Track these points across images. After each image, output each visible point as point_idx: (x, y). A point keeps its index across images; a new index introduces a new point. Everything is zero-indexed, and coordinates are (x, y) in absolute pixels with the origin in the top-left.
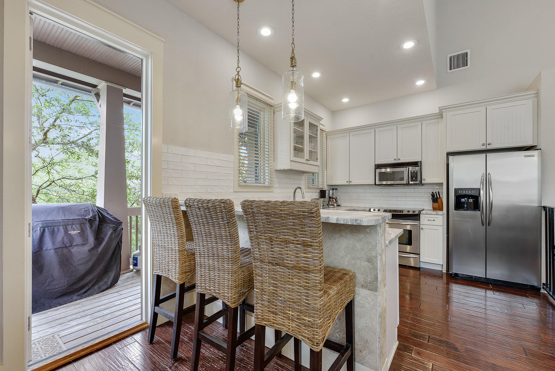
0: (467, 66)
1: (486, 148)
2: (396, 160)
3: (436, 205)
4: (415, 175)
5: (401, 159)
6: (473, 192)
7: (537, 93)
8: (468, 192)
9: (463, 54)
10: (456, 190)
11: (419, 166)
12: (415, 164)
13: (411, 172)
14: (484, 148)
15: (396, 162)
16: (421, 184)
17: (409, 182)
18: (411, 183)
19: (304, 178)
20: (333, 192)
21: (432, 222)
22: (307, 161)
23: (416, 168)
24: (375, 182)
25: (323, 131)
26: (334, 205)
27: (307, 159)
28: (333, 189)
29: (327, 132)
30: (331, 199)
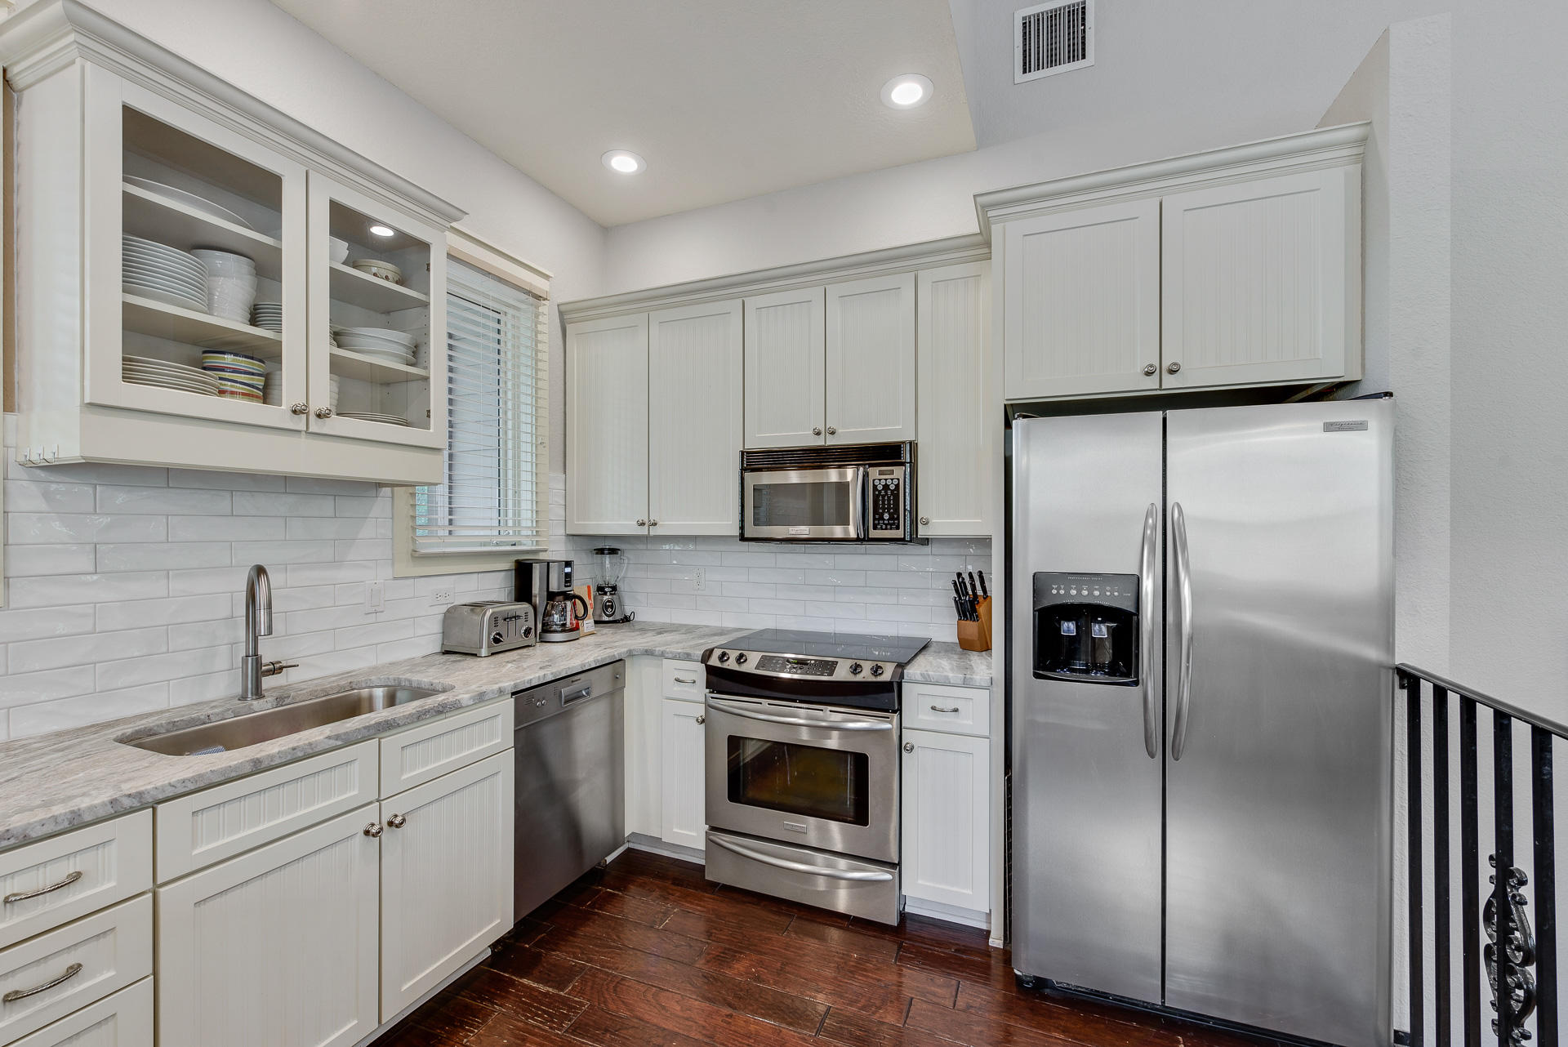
0: (1084, 57)
1: (1161, 390)
2: (822, 436)
3: (971, 627)
4: (889, 504)
5: (840, 431)
6: (1112, 594)
7: (1363, 141)
8: (1091, 594)
9: (1069, 12)
10: (1040, 583)
11: (903, 464)
12: (888, 453)
13: (875, 487)
14: (1149, 386)
15: (819, 442)
16: (913, 539)
17: (866, 531)
18: (873, 534)
19: (380, 506)
20: (568, 570)
21: (950, 718)
22: (312, 418)
23: (892, 472)
24: (742, 528)
25: (538, 297)
26: (577, 628)
27: (314, 407)
28: (601, 551)
29: (563, 308)
30: (559, 603)
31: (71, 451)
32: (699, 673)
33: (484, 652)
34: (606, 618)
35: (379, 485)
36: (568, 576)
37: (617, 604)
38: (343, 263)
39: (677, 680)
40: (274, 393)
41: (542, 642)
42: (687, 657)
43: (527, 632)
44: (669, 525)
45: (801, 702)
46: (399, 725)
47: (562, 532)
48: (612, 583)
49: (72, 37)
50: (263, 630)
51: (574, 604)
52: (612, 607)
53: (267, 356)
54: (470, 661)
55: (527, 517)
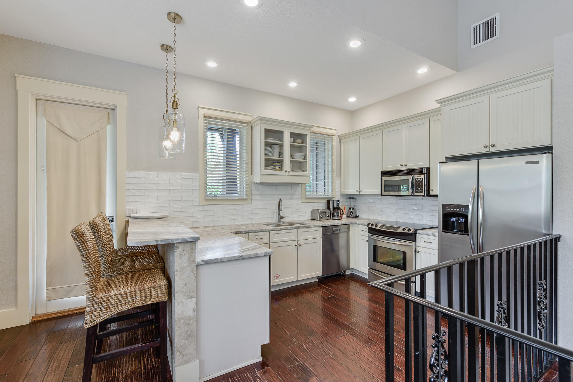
0: (495, 36)
1: (489, 151)
2: (403, 166)
4: (420, 185)
5: (408, 165)
6: (462, 210)
8: (456, 210)
9: (490, 21)
10: (444, 207)
11: (424, 174)
12: (419, 171)
13: (416, 180)
14: (486, 150)
15: (403, 168)
16: (428, 195)
17: (414, 193)
18: (416, 194)
19: (299, 188)
20: (338, 202)
21: (429, 244)
22: (288, 172)
23: (421, 176)
24: (381, 192)
25: (333, 136)
26: (341, 217)
27: (288, 171)
28: (350, 198)
29: (339, 136)
30: (336, 210)
31: (259, 181)
32: (366, 229)
33: (319, 219)
34: (351, 216)
35: (299, 184)
36: (338, 204)
37: (354, 213)
38: (292, 143)
39: (362, 230)
40: (282, 168)
41: (332, 219)
42: (364, 225)
43: (328, 216)
44: (364, 191)
45: (391, 237)
46: (300, 228)
47: (340, 193)
48: (353, 207)
49: (259, 121)
50: (281, 209)
51: (340, 211)
52: (352, 213)
53: (281, 162)
54: (316, 221)
55: (330, 189)
